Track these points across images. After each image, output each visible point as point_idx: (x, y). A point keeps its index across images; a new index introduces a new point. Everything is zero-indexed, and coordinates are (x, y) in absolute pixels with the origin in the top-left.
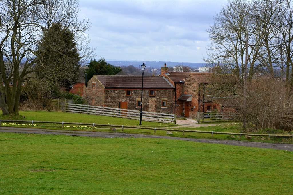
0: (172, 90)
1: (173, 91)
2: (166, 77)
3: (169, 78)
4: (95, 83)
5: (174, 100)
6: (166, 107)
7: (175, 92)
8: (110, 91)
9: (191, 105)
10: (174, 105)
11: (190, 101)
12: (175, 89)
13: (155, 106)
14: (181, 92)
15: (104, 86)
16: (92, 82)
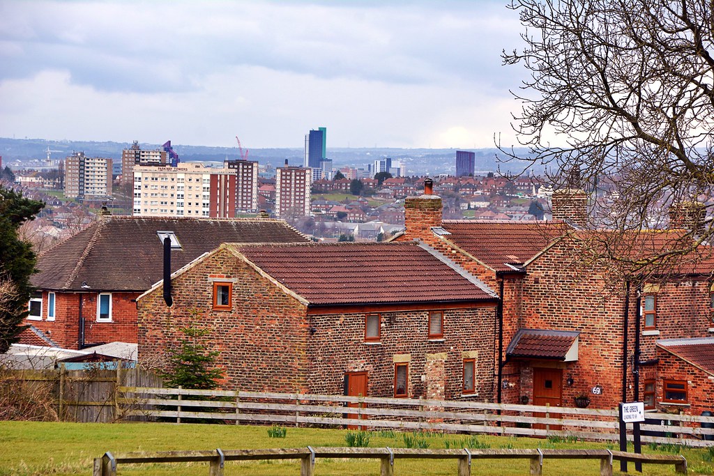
0: (491, 309)
1: (493, 314)
2: (440, 248)
3: (462, 251)
4: (234, 280)
5: (497, 355)
6: (473, 392)
7: (499, 315)
8: (321, 320)
9: (576, 379)
10: (496, 381)
11: (575, 362)
12: (498, 303)
13: (445, 388)
14: (516, 320)
15: (301, 299)
16: (210, 280)
